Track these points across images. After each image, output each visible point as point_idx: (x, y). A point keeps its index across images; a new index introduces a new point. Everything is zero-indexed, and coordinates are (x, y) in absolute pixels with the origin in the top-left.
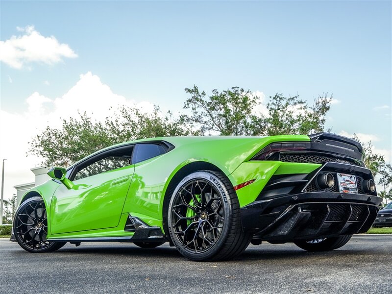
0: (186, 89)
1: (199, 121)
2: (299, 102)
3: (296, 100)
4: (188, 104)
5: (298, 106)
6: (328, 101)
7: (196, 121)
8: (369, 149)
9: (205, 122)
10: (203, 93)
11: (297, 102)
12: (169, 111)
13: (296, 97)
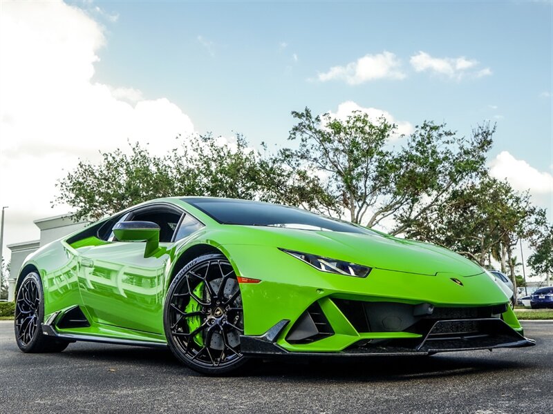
0: (293, 113)
1: (306, 158)
2: (446, 133)
3: (441, 131)
4: (294, 134)
5: (445, 138)
6: (490, 132)
7: (303, 157)
8: (526, 199)
9: (315, 159)
10: (317, 119)
11: (443, 133)
12: (263, 143)
13: (442, 126)
